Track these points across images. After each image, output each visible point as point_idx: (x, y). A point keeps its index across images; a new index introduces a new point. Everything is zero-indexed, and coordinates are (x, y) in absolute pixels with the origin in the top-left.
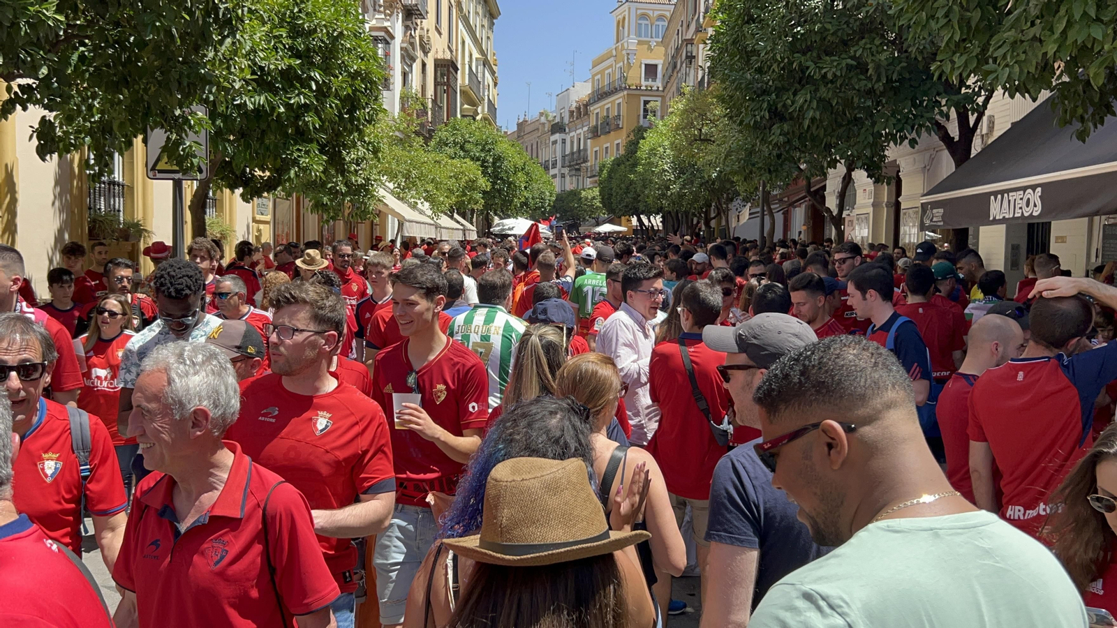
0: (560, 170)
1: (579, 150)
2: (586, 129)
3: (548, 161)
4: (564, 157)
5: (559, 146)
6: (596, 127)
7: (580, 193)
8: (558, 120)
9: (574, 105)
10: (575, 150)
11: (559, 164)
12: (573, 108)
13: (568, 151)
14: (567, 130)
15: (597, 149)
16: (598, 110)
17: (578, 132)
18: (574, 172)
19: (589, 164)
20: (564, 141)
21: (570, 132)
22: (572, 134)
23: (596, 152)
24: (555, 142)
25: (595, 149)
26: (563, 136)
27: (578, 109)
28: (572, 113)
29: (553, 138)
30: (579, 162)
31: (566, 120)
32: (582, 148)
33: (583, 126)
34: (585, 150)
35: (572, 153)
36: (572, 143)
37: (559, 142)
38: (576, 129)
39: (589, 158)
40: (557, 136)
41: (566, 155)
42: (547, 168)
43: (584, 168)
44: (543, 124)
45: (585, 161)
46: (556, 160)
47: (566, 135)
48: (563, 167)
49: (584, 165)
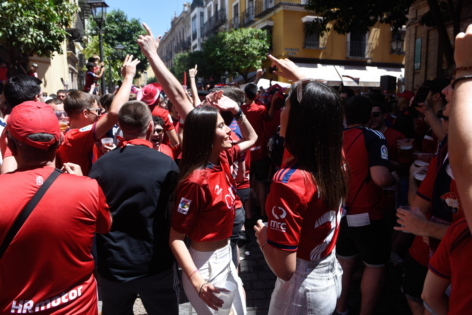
0: (199, 40)
1: (216, 12)
4: (202, 28)
5: (198, 20)
10: (212, 14)
11: (198, 35)
13: (206, 20)
14: (205, 3)
15: (237, 1)
20: (202, 14)
21: (207, 3)
22: (208, 5)
23: (236, 6)
24: (195, 17)
25: (234, 4)
26: (201, 9)
29: (192, 15)
32: (219, 8)
34: (223, 9)
35: (210, 19)
36: (209, 12)
37: (198, 15)
39: (228, 17)
40: (196, 11)
41: (204, 25)
42: (190, 44)
43: (223, 29)
44: (186, 12)
45: (224, 21)
46: (196, 32)
47: (204, 7)
48: (202, 36)
49: (223, 26)
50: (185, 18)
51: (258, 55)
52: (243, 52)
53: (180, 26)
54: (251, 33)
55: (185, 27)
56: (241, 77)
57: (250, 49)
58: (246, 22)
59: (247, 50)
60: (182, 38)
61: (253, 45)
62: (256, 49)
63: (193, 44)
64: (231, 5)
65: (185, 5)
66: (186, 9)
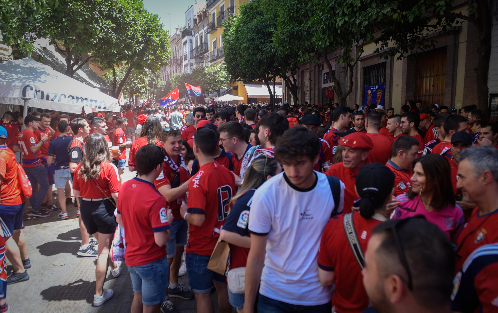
0: (189, 61)
1: (202, 44)
2: (206, 28)
3: (182, 56)
4: (191, 52)
5: (188, 45)
6: (213, 24)
7: (204, 70)
8: (187, 27)
9: (197, 15)
10: (199, 45)
11: (189, 57)
12: (196, 18)
13: (194, 46)
14: (193, 33)
15: (215, 39)
16: (215, 11)
17: (200, 32)
18: (199, 60)
19: (209, 52)
20: (191, 41)
21: (195, 34)
22: (196, 35)
23: (214, 42)
24: (185, 43)
25: (213, 41)
26: (190, 37)
27: (200, 16)
28: (195, 21)
29: (184, 40)
30: (202, 52)
31: (192, 27)
32: (203, 41)
33: (204, 27)
34: (206, 42)
35: (197, 47)
36: (197, 41)
37: (188, 42)
38: (199, 31)
39: (209, 49)
40: (187, 38)
41: (193, 50)
42: (182, 62)
43: (206, 56)
44: (179, 35)
45: (206, 51)
46: (187, 54)
47: (192, 36)
48: (191, 58)
49: (206, 54)
50: (177, 40)
51: (224, 81)
52: (215, 79)
53: (173, 45)
54: (220, 68)
55: (178, 47)
56: (216, 93)
57: (219, 78)
58: (220, 56)
59: (217, 78)
60: (175, 56)
61: (221, 75)
62: (223, 77)
63: (185, 63)
64: (211, 41)
65: (177, 29)
66: (178, 32)
